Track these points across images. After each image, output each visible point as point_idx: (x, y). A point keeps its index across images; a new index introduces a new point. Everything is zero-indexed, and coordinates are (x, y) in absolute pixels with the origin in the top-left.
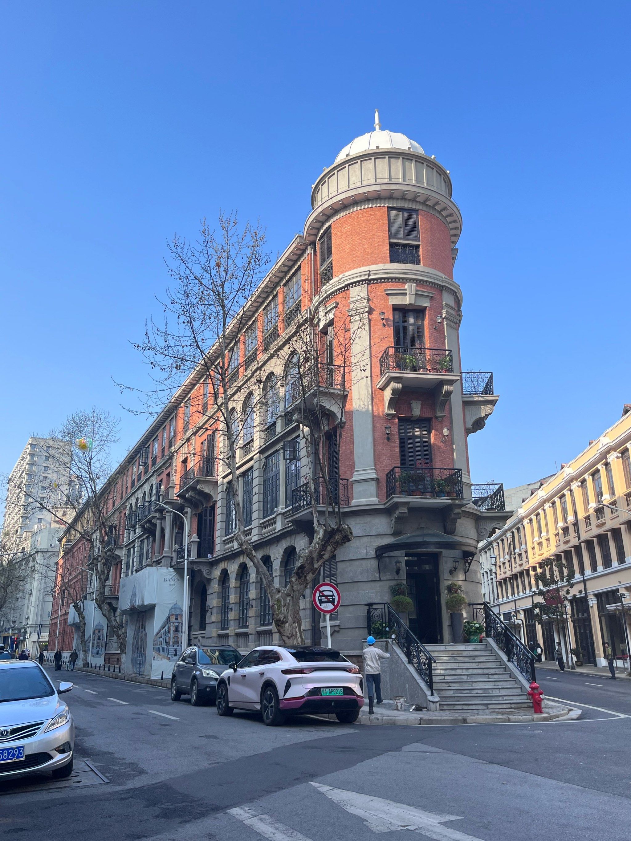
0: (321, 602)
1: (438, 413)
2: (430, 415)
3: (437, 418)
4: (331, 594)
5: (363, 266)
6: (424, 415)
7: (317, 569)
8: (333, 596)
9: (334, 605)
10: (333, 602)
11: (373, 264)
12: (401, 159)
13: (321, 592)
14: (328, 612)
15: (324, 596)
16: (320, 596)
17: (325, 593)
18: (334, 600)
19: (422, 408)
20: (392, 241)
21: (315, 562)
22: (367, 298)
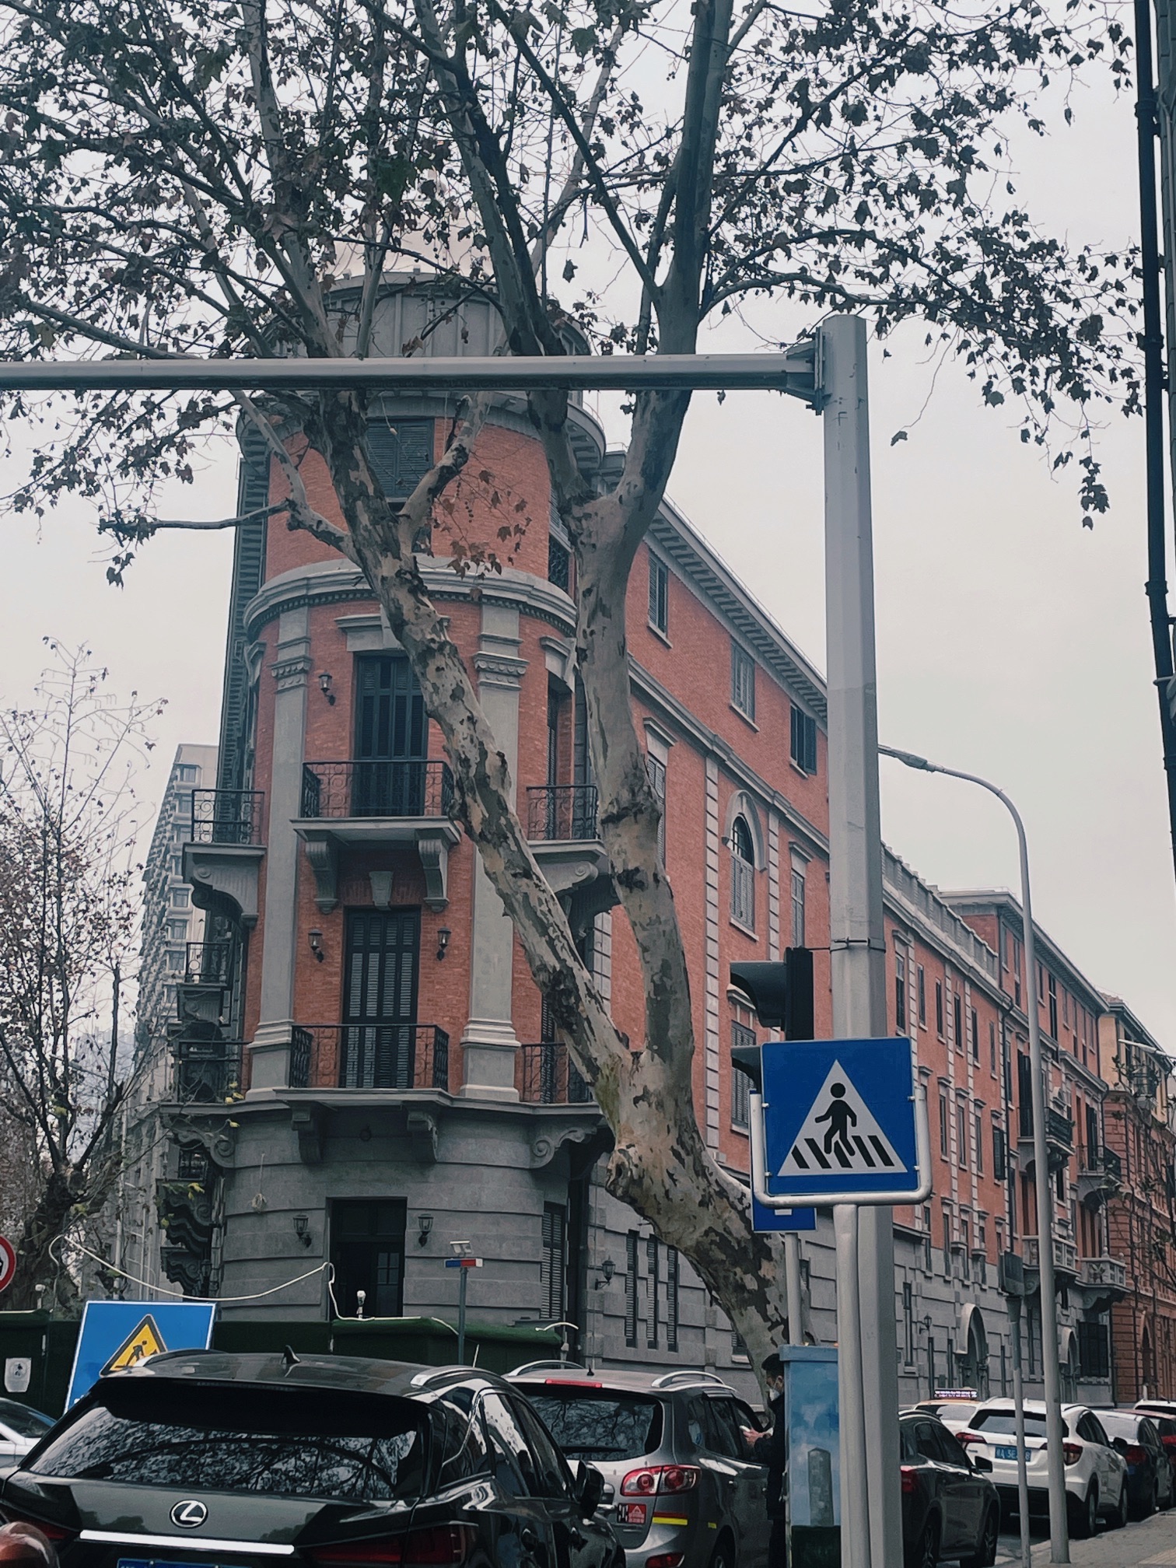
1: (432, 898)
2: (412, 901)
3: (428, 906)
5: (305, 563)
6: (398, 902)
11: (324, 558)
12: (399, 298)
19: (394, 887)
22: (306, 640)
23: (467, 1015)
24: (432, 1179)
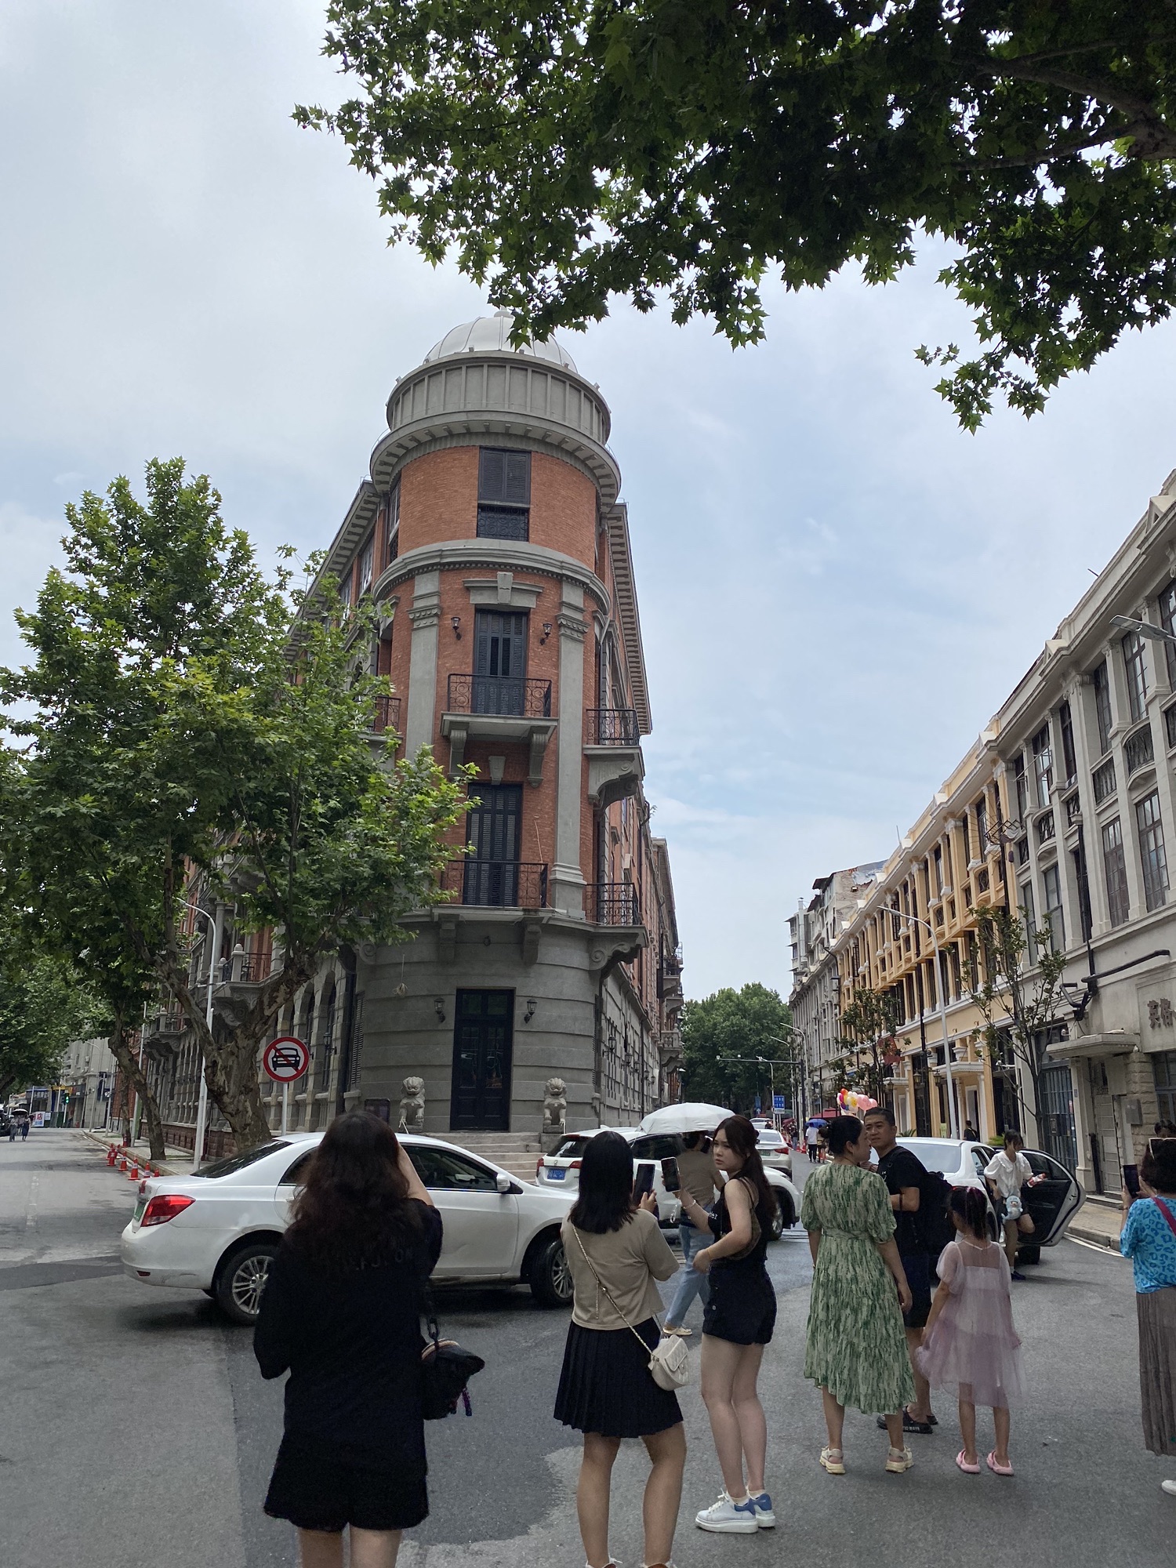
0: (276, 1065)
1: (532, 777)
2: (518, 779)
3: (529, 783)
4: (294, 1053)
5: (435, 542)
6: (510, 779)
7: (269, 1017)
8: (297, 1056)
9: (296, 1069)
10: (295, 1065)
11: (451, 539)
12: (508, 368)
13: (277, 1050)
14: (287, 1080)
15: (282, 1056)
16: (275, 1056)
17: (285, 1052)
18: (297, 1062)
19: (506, 767)
20: (482, 502)
21: (266, 1007)
22: (438, 594)
23: (554, 860)
24: (532, 975)
